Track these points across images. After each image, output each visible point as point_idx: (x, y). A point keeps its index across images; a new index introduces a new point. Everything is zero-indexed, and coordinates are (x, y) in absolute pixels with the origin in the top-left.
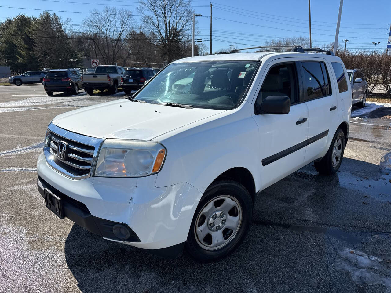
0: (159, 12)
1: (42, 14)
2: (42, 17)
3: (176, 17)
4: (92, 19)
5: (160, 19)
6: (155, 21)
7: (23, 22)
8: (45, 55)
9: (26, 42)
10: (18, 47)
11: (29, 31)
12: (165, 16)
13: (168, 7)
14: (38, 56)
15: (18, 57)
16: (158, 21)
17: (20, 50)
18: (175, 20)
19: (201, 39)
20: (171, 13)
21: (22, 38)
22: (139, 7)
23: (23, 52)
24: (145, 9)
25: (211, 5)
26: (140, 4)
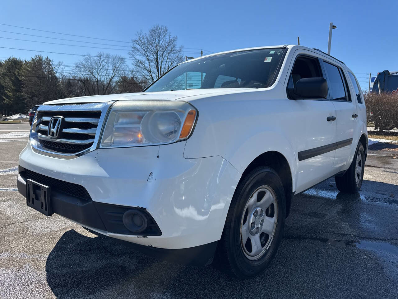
0: (151, 57)
1: (34, 58)
2: (33, 60)
3: (167, 62)
4: (84, 63)
5: (152, 64)
6: (147, 65)
7: (14, 64)
8: (33, 96)
9: (14, 84)
10: (6, 88)
11: (18, 73)
12: (156, 60)
13: (160, 53)
14: (25, 97)
15: (4, 98)
16: (150, 65)
17: (7, 92)
18: (167, 65)
19: (192, 84)
20: (163, 59)
21: (11, 79)
22: (131, 52)
23: (10, 93)
24: (138, 54)
25: (202, 52)
26: (133, 49)
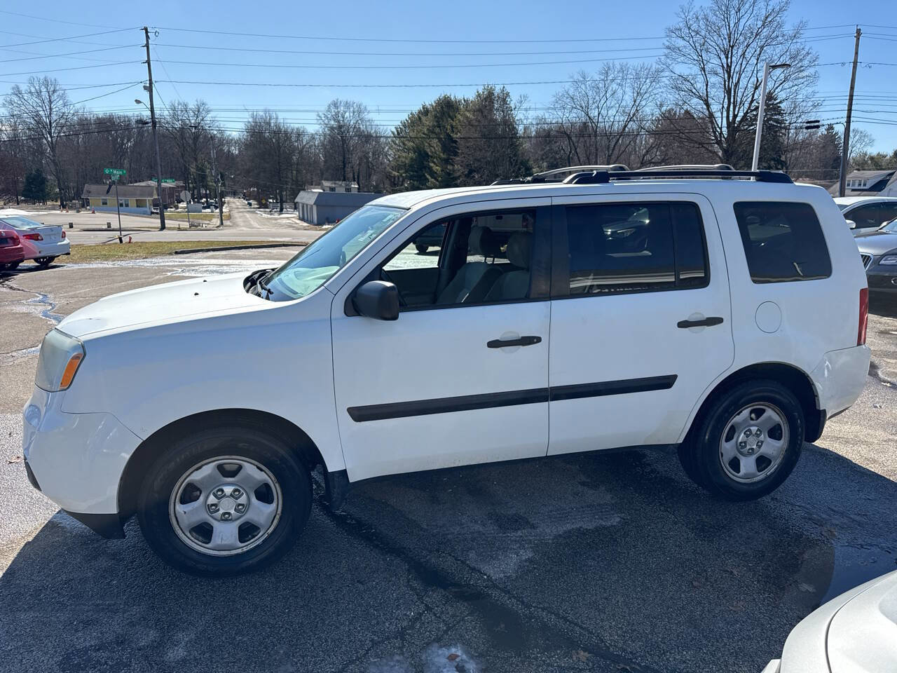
0: (714, 63)
1: (481, 92)
2: (479, 95)
3: (755, 72)
4: (571, 93)
5: (713, 79)
6: (700, 85)
7: (447, 108)
8: (471, 172)
9: (445, 149)
10: (432, 157)
11: (452, 127)
14: (458, 174)
15: (428, 176)
16: (707, 85)
17: (432, 165)
18: (754, 79)
19: (818, 121)
20: (744, 63)
21: (440, 140)
22: (663, 58)
23: (437, 168)
24: (679, 60)
25: (859, 32)
26: (666, 51)
